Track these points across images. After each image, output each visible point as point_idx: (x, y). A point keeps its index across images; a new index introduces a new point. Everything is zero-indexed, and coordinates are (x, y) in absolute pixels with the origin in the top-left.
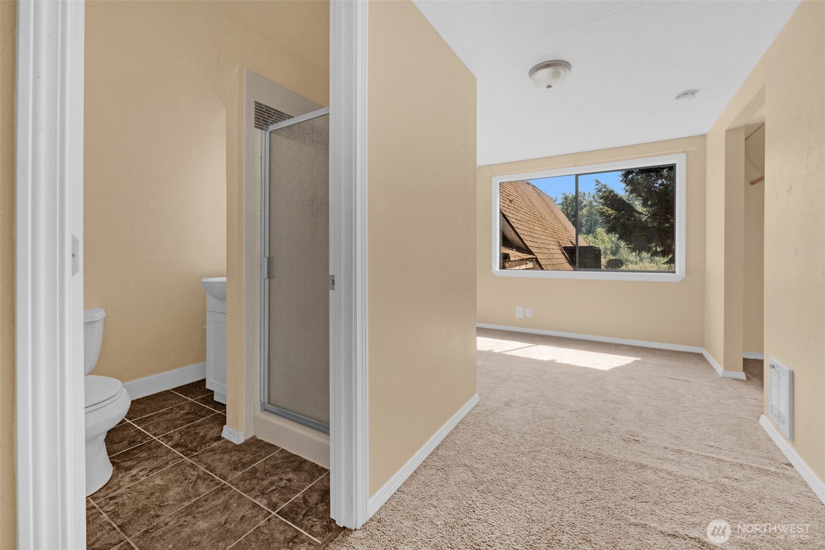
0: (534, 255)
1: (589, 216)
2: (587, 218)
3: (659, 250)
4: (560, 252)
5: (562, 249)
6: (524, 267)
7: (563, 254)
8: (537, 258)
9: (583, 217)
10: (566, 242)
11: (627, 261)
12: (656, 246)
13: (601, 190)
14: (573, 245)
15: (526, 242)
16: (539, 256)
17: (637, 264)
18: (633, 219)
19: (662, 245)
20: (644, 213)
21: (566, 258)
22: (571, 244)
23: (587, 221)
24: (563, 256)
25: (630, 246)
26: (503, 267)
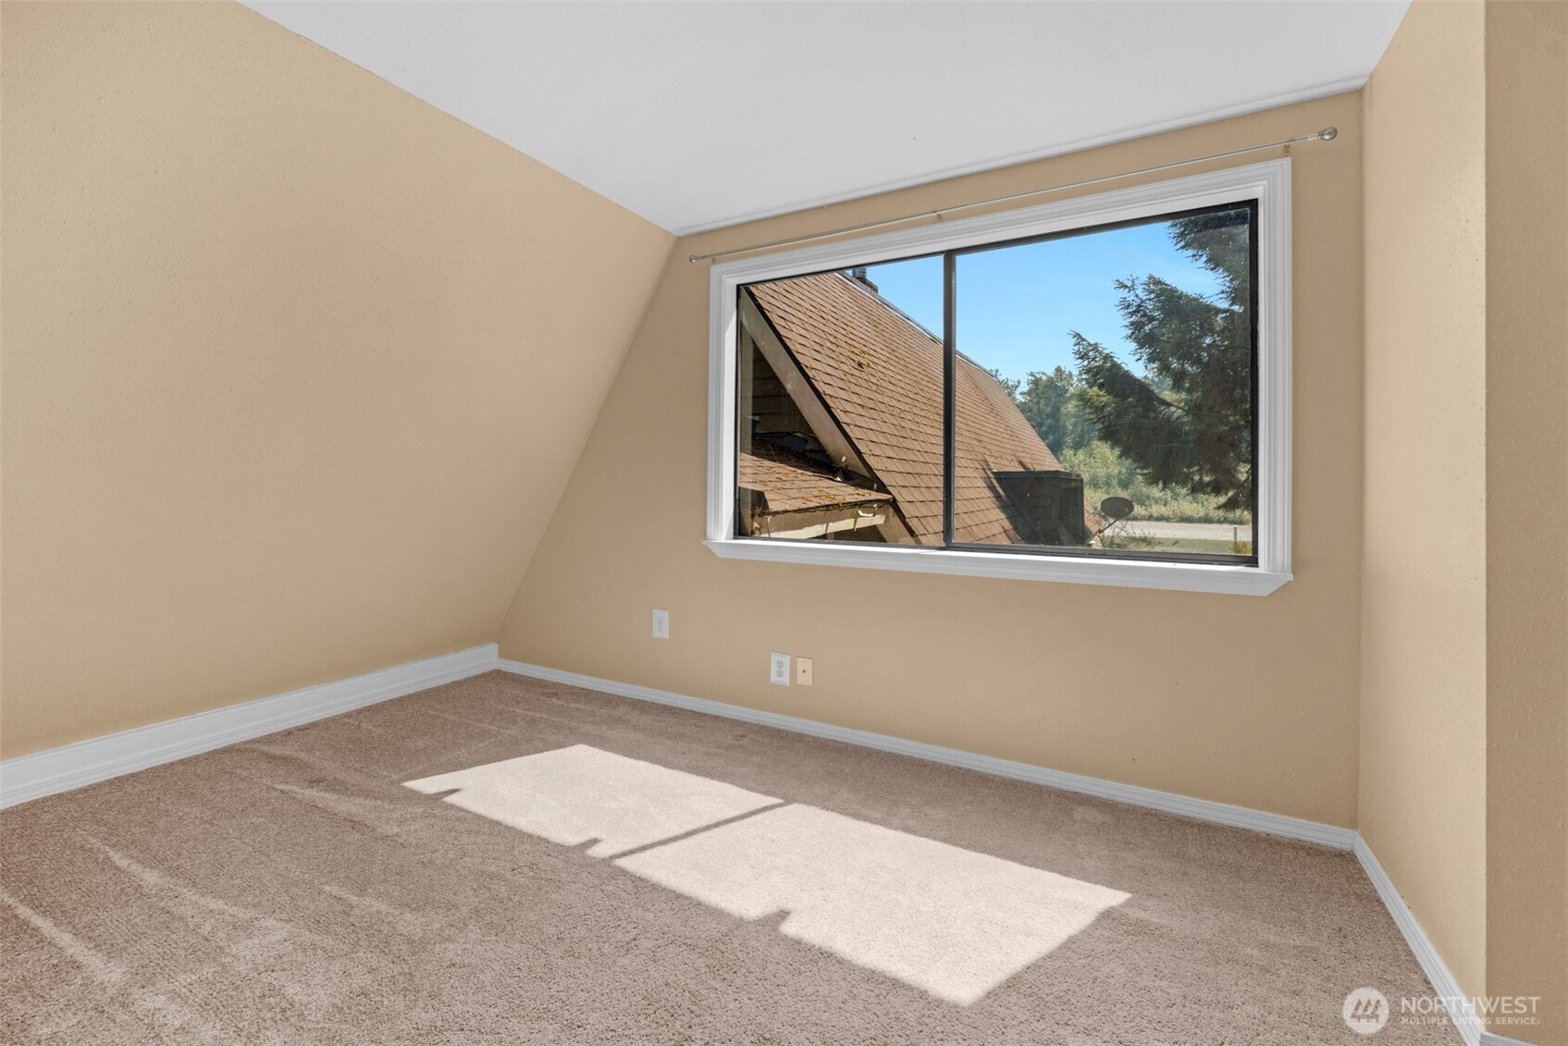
0: (890, 493)
1: (1078, 417)
2: (1073, 420)
3: (1207, 479)
4: (982, 483)
5: (989, 478)
6: (818, 530)
7: (992, 488)
8: (894, 500)
9: (1068, 418)
10: (1006, 462)
11: (1148, 498)
12: (1200, 471)
13: (1086, 354)
14: (1025, 467)
15: (871, 461)
16: (902, 497)
17: (1168, 506)
18: (1152, 415)
19: (1213, 470)
20: (1175, 404)
21: (998, 497)
22: (1016, 464)
23: (1075, 425)
24: (988, 493)
25: (1145, 471)
26: (740, 531)
